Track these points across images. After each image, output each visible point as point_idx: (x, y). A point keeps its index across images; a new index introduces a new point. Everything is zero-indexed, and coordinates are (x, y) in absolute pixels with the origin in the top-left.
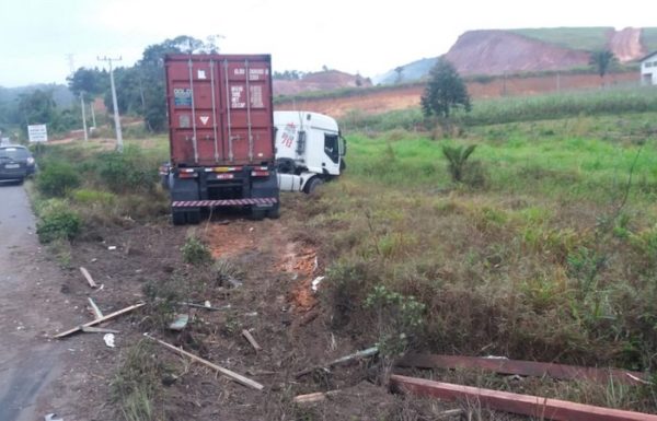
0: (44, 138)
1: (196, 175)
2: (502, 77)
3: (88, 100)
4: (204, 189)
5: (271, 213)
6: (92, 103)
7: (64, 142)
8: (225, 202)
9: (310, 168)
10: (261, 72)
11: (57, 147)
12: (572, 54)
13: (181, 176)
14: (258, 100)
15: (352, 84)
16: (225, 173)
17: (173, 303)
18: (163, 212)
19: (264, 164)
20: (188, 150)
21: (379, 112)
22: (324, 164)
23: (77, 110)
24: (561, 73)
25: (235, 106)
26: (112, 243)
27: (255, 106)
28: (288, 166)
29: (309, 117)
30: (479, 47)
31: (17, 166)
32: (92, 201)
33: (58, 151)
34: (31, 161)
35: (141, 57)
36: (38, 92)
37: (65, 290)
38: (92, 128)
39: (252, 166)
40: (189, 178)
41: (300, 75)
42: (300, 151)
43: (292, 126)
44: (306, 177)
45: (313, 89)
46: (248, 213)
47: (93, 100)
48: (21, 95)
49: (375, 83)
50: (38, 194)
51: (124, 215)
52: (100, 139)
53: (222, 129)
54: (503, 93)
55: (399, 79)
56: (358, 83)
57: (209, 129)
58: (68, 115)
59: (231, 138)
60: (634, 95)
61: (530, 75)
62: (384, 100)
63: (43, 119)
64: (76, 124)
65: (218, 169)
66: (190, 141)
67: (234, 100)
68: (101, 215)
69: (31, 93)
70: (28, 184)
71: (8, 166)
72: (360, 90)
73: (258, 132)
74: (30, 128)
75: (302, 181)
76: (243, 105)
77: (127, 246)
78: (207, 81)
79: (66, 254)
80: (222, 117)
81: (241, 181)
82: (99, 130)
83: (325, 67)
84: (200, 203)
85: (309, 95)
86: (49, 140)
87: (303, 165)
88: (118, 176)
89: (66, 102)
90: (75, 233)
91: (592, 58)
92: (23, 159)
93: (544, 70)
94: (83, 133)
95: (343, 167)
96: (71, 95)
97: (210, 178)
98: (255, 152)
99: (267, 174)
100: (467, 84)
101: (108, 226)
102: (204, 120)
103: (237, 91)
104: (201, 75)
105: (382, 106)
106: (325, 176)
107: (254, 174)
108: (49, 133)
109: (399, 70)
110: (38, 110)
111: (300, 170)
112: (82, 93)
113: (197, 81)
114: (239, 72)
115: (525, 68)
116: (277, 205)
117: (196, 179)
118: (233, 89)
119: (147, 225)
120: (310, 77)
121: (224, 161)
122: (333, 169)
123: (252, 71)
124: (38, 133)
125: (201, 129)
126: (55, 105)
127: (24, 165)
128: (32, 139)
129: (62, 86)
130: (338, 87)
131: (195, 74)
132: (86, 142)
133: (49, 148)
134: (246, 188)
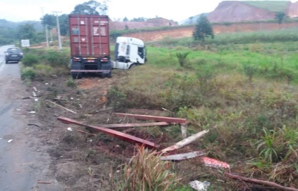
0: (28, 45)
1: (80, 60)
2: (236, 23)
3: (49, 29)
4: (83, 66)
5: (108, 76)
6: (51, 30)
7: (38, 47)
8: (91, 71)
9: (131, 60)
10: (105, 22)
11: (34, 49)
12: (269, 13)
13: (75, 60)
14: (103, 33)
15: (168, 24)
16: (91, 60)
17: (56, 93)
18: (69, 74)
19: (106, 57)
20: (77, 51)
21: (180, 37)
22: (137, 59)
23: (44, 33)
24: (263, 22)
25: (95, 35)
26: (47, 82)
27: (103, 35)
28: (122, 59)
29: (131, 40)
30: (227, 9)
31: (16, 56)
32: (42, 68)
33: (34, 51)
34: (22, 54)
35: (73, 10)
36: (27, 24)
37: (27, 90)
38: (51, 42)
39: (101, 57)
40: (77, 61)
41: (145, 20)
42: (128, 53)
43: (124, 43)
44: (129, 64)
45: (151, 26)
46: (100, 76)
47: (51, 29)
48: (20, 26)
49: (180, 24)
50: (23, 65)
51: (54, 74)
52: (54, 47)
53: (90, 43)
54: (236, 30)
55: (191, 22)
56: (170, 24)
57: (85, 43)
58: (40, 36)
59: (93, 47)
60: (292, 33)
61: (249, 23)
62: (182, 32)
63: (29, 37)
64: (44, 39)
65: (89, 58)
66: (78, 48)
67: (95, 32)
68: (44, 73)
69: (25, 25)
70: (20, 63)
71: (12, 56)
72: (171, 27)
73: (103, 45)
74: (22, 41)
75: (128, 65)
76: (98, 35)
77: (52, 83)
78: (84, 25)
79: (29, 83)
80: (90, 38)
81: (96, 63)
82: (54, 43)
83: (157, 16)
84: (82, 71)
85: (148, 29)
86: (30, 46)
87: (128, 59)
88: (55, 61)
89: (39, 29)
90: (33, 77)
91: (276, 16)
92: (18, 53)
93: (256, 21)
94: (46, 44)
95: (146, 60)
96: (42, 26)
97: (85, 62)
98: (103, 52)
99: (107, 61)
100: (213, 26)
101: (47, 77)
102: (83, 40)
103: (95, 29)
104: (82, 23)
105: (181, 35)
106: (138, 64)
107: (102, 61)
108: (31, 43)
109: (191, 18)
110: (27, 33)
111: (128, 61)
112: (47, 26)
113: (81, 25)
114: (96, 22)
115: (248, 19)
116: (110, 73)
117: (80, 62)
118: (94, 28)
119: (62, 78)
120: (150, 21)
121: (90, 56)
122: (142, 61)
123: (102, 22)
124: (26, 43)
125: (82, 43)
126: (35, 31)
127: (19, 56)
128: (23, 45)
129: (38, 22)
130: (162, 26)
131: (80, 22)
132: (47, 47)
133: (31, 49)
134: (99, 66)
